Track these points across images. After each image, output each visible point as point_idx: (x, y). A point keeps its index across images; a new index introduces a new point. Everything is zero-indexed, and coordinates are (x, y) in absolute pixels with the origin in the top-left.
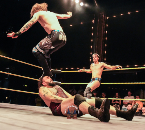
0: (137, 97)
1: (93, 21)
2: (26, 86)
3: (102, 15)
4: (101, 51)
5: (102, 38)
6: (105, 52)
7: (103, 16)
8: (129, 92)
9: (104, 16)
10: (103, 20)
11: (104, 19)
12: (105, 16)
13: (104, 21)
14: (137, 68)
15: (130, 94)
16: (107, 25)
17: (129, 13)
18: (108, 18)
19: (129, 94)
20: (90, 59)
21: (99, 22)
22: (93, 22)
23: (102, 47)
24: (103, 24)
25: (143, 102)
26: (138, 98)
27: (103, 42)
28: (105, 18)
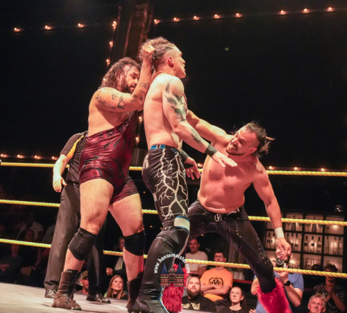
0: (217, 254)
1: (115, 24)
3: (142, 10)
7: (143, 15)
8: (193, 241)
9: (146, 14)
10: (143, 25)
11: (147, 24)
12: (149, 14)
13: (146, 28)
15: (195, 246)
17: (216, 16)
18: (156, 21)
19: (193, 247)
21: (131, 30)
22: (115, 28)
24: (142, 37)
25: (236, 273)
26: (221, 259)
28: (148, 20)
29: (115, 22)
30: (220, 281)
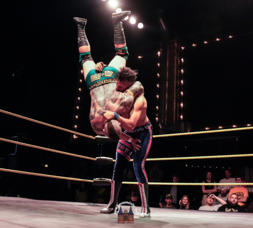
2: (46, 166)
3: (174, 43)
4: (175, 103)
5: (175, 81)
6: (182, 105)
8: (227, 172)
9: (176, 45)
10: (176, 51)
11: (178, 50)
12: (178, 44)
14: (237, 129)
15: (228, 174)
16: (182, 59)
17: (218, 39)
18: (183, 48)
20: (156, 117)
21: (169, 55)
22: (159, 55)
23: (176, 96)
24: (176, 58)
25: (250, 188)
27: (177, 88)
28: (178, 48)
29: (159, 52)
30: (241, 194)
